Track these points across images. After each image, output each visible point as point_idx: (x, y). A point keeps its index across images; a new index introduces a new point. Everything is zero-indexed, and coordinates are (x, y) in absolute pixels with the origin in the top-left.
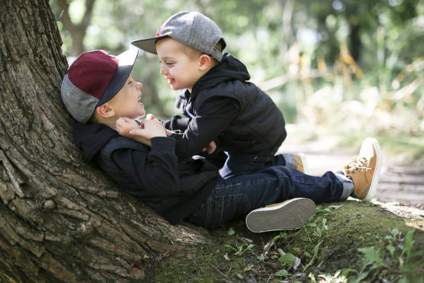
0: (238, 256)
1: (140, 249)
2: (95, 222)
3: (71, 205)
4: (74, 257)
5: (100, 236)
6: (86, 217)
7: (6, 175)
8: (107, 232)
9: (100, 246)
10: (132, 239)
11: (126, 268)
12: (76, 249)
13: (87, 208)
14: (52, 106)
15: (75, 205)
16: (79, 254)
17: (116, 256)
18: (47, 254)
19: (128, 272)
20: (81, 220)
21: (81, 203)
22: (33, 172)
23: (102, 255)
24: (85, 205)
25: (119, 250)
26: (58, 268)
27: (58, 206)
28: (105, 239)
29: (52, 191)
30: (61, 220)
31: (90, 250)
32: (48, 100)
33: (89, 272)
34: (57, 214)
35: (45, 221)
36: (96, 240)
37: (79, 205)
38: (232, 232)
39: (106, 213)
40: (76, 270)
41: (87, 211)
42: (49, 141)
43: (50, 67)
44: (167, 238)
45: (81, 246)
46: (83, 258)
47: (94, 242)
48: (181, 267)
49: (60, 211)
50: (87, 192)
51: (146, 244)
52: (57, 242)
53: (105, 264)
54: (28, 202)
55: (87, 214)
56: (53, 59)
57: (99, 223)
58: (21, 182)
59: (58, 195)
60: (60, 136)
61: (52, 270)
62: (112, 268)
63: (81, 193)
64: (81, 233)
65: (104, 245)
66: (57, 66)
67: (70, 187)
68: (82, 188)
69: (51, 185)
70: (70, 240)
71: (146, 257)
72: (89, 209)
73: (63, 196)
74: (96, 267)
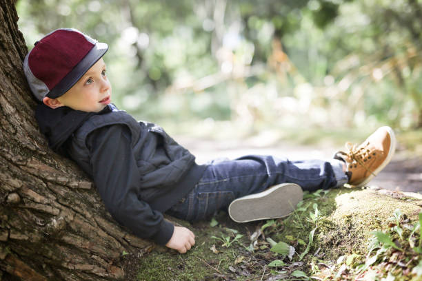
0: (225, 247)
1: (118, 245)
2: (66, 217)
3: (38, 198)
4: (44, 257)
5: (74, 232)
6: (56, 211)
8: (80, 228)
9: (74, 243)
10: (109, 234)
11: (104, 267)
12: (46, 248)
13: (57, 201)
14: (12, 88)
15: (43, 198)
16: (50, 254)
17: (92, 253)
18: (12, 255)
19: (107, 271)
20: (50, 215)
21: (50, 196)
23: (76, 253)
24: (55, 198)
25: (94, 247)
26: (25, 270)
27: (24, 200)
28: (79, 235)
29: (16, 183)
30: (28, 216)
31: (63, 249)
32: (6, 80)
33: (62, 273)
34: (22, 209)
35: (9, 217)
36: (69, 236)
37: (48, 198)
38: (214, 223)
39: (78, 206)
40: (47, 272)
41: (57, 205)
42: (11, 127)
43: (8, 43)
45: (52, 244)
46: (54, 257)
47: (67, 239)
48: (165, 262)
49: (27, 205)
50: (56, 183)
51: (124, 239)
52: (24, 240)
53: (80, 263)
55: (58, 208)
56: (10, 34)
57: (71, 218)
59: (23, 188)
60: (22, 121)
61: (19, 274)
62: (88, 267)
63: (49, 184)
64: (52, 229)
65: (78, 242)
66: (15, 42)
67: (36, 179)
68: (50, 178)
69: (15, 176)
70: (39, 238)
71: (125, 253)
72: (59, 202)
73: (30, 188)
74: (71, 267)
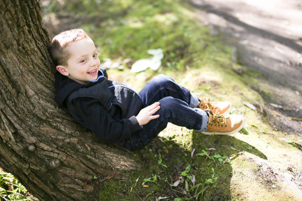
1: (92, 172)
2: (62, 158)
3: (46, 147)
4: (48, 178)
5: (65, 166)
6: (56, 155)
7: (3, 126)
8: (70, 163)
9: (65, 173)
10: (87, 166)
11: (81, 186)
12: (50, 174)
14: (33, 78)
15: (48, 147)
16: (51, 178)
17: (75, 178)
18: (32, 174)
19: (83, 188)
20: (52, 158)
22: (20, 125)
24: (56, 147)
25: (77, 174)
26: (39, 182)
27: (38, 149)
28: (69, 167)
29: (33, 139)
33: (58, 187)
35: (29, 158)
36: (63, 169)
37: (52, 147)
39: (69, 152)
40: (50, 185)
41: (56, 151)
42: (31, 105)
43: (31, 50)
44: (110, 166)
46: (54, 180)
47: (61, 171)
49: (39, 152)
50: (57, 139)
51: (96, 170)
52: (37, 170)
53: (68, 183)
54: (18, 144)
55: (57, 153)
56: (33, 42)
57: (65, 158)
58: (13, 131)
59: (37, 142)
60: (39, 99)
61: (35, 182)
62: (72, 186)
64: (52, 167)
65: (68, 171)
66: (37, 46)
67: (46, 135)
68: (54, 137)
69: (33, 134)
70: (45, 170)
72: (58, 150)
73: (41, 142)
74: (62, 185)
